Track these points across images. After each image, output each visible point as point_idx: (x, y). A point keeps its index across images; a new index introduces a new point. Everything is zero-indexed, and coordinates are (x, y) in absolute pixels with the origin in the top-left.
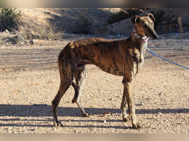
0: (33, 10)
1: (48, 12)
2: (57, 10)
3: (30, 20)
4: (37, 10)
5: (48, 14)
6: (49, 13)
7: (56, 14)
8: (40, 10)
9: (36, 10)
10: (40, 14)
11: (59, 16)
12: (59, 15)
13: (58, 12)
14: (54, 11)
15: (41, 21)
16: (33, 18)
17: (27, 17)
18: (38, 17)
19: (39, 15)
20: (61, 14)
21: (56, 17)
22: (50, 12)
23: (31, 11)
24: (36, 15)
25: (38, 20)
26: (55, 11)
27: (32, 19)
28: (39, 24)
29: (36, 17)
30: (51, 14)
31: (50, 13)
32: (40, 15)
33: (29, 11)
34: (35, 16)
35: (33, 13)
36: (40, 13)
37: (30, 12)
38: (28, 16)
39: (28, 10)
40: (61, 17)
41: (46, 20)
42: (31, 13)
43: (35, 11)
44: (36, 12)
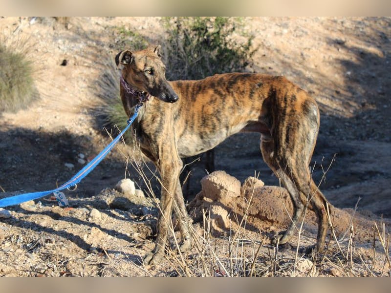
0: (293, 33)
1: (339, 39)
2: (367, 34)
3: (283, 62)
4: (306, 33)
5: (338, 46)
6: (340, 44)
7: (362, 46)
8: (314, 32)
9: (301, 33)
10: (312, 46)
11: (370, 54)
12: (372, 49)
13: (369, 42)
14: (356, 38)
15: (316, 66)
16: (292, 56)
17: (275, 52)
18: (305, 53)
19: (309, 49)
20: (379, 47)
21: (362, 54)
22: (343, 39)
23: (288, 33)
24: (300, 49)
25: (305, 64)
26: (358, 36)
27: (289, 58)
28: (308, 74)
29: (302, 55)
30: (346, 44)
31: (345, 42)
32: (314, 49)
33: (281, 34)
34: (299, 52)
35: (294, 40)
36: (312, 41)
37: (283, 36)
38: (278, 51)
39: (278, 30)
40: (377, 55)
41: (330, 63)
42: (285, 42)
43: (301, 36)
44: (302, 38)
